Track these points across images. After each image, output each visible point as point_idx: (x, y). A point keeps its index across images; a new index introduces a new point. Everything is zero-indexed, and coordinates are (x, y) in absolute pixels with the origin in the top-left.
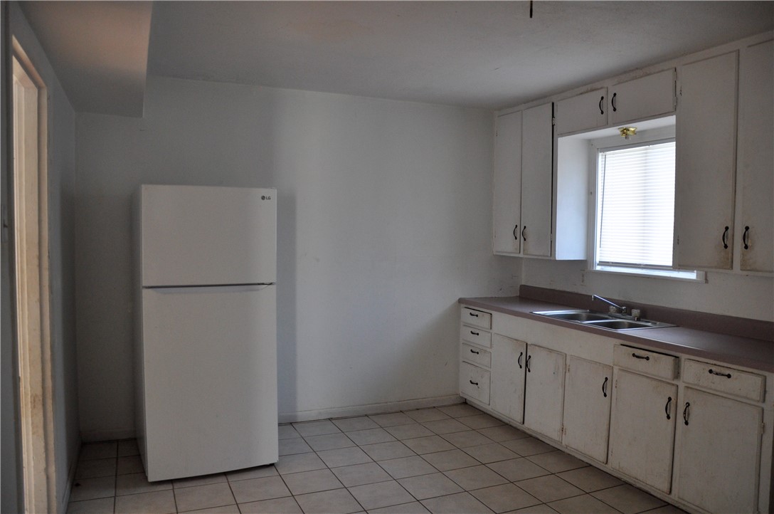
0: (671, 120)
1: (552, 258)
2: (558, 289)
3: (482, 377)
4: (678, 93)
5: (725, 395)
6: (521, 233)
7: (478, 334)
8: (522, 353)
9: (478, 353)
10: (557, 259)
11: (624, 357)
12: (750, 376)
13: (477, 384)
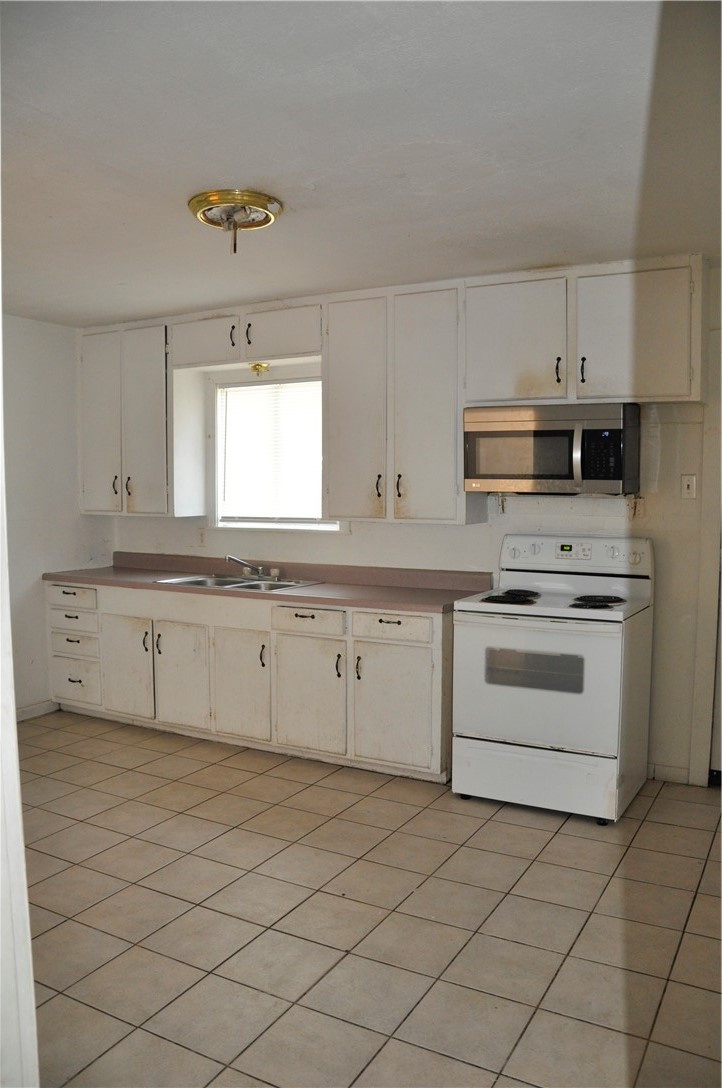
0: (317, 359)
1: (170, 515)
2: (167, 553)
3: (87, 671)
4: (324, 332)
5: (396, 643)
6: (123, 486)
7: (77, 617)
8: (146, 633)
9: (78, 642)
10: (176, 515)
11: (285, 618)
12: (418, 620)
13: (80, 681)
